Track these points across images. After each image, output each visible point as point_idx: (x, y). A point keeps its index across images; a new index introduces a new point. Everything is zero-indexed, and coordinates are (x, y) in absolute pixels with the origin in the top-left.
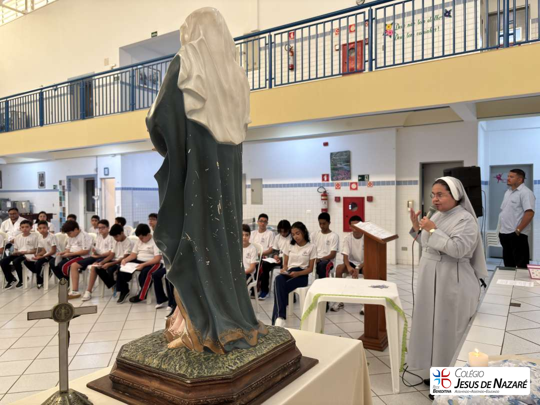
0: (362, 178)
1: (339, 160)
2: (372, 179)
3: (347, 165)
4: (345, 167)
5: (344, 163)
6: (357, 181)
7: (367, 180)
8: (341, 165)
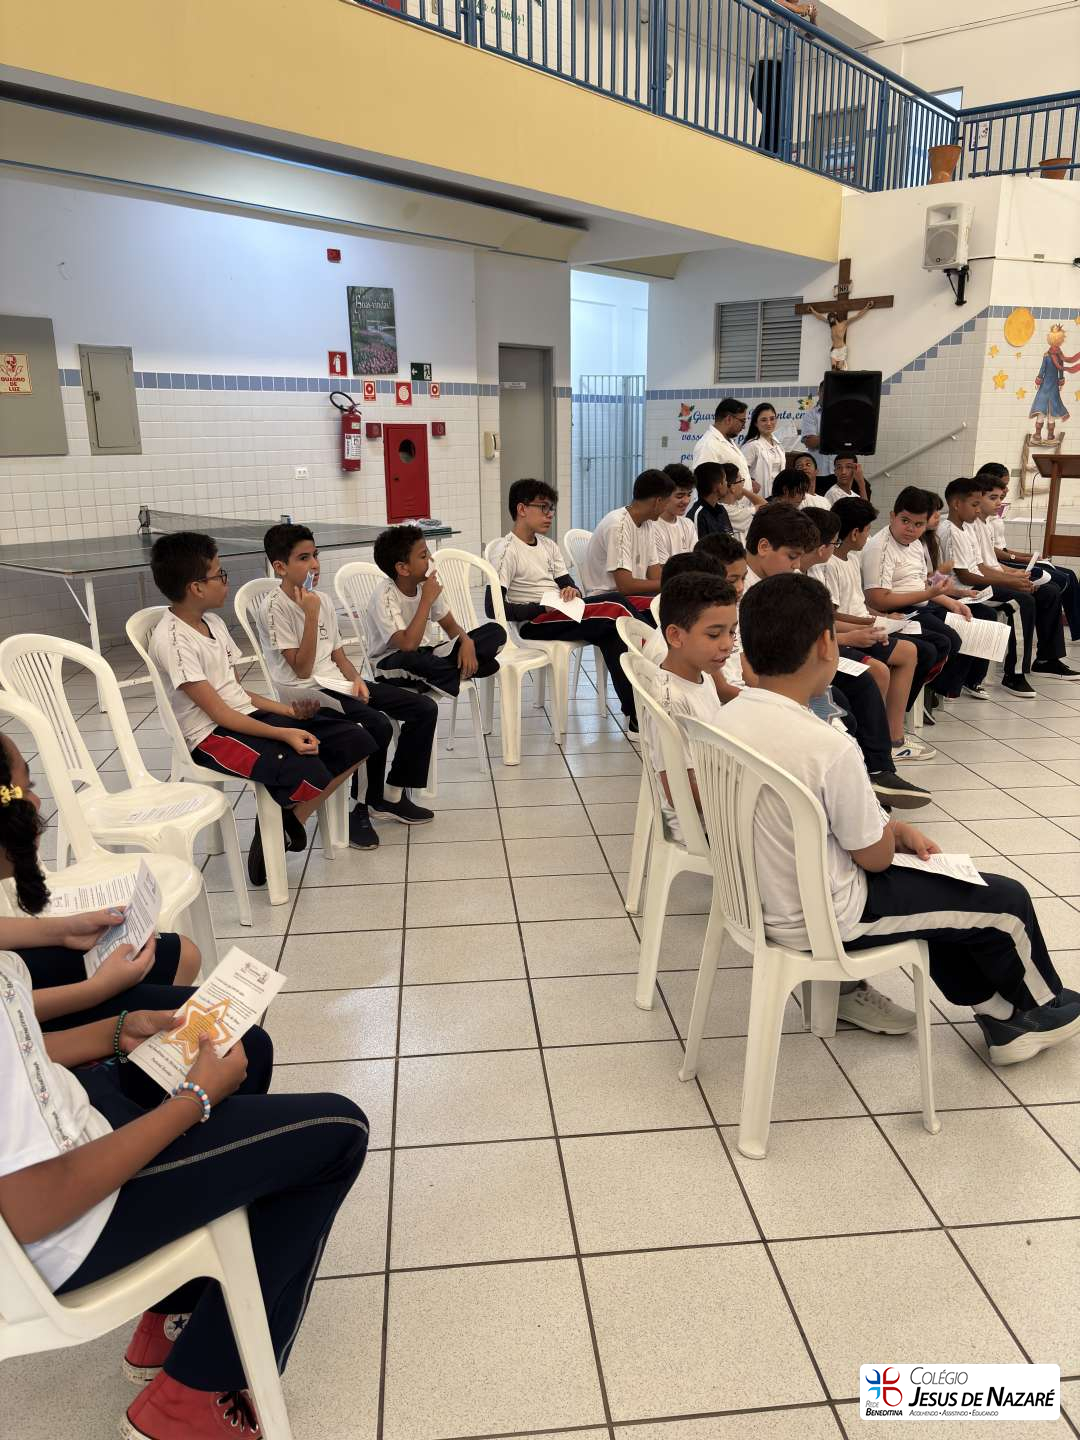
0: (419, 371)
1: (370, 313)
3: (391, 330)
4: (386, 336)
5: (381, 324)
6: (408, 379)
7: (428, 378)
8: (376, 328)
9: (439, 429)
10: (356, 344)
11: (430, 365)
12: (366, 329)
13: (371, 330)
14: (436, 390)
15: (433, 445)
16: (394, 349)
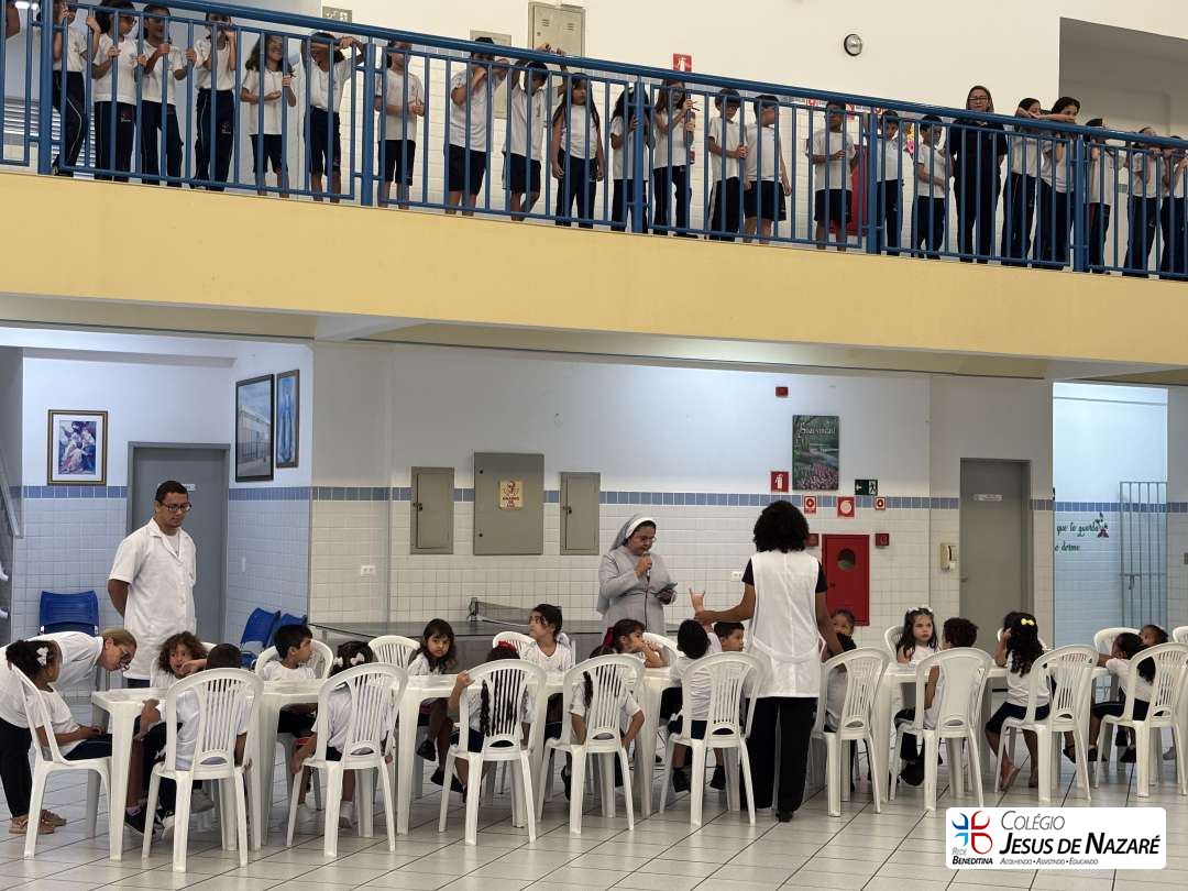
0: (864, 487)
1: (813, 438)
2: (883, 492)
3: (832, 452)
4: (829, 457)
5: (824, 447)
6: (851, 493)
7: (873, 493)
8: (819, 450)
9: (883, 540)
10: (798, 464)
11: (876, 481)
12: (808, 451)
13: (813, 452)
14: (881, 504)
15: (875, 553)
16: (837, 469)
